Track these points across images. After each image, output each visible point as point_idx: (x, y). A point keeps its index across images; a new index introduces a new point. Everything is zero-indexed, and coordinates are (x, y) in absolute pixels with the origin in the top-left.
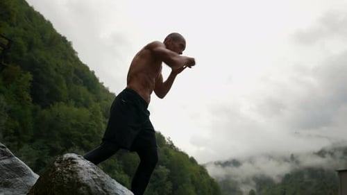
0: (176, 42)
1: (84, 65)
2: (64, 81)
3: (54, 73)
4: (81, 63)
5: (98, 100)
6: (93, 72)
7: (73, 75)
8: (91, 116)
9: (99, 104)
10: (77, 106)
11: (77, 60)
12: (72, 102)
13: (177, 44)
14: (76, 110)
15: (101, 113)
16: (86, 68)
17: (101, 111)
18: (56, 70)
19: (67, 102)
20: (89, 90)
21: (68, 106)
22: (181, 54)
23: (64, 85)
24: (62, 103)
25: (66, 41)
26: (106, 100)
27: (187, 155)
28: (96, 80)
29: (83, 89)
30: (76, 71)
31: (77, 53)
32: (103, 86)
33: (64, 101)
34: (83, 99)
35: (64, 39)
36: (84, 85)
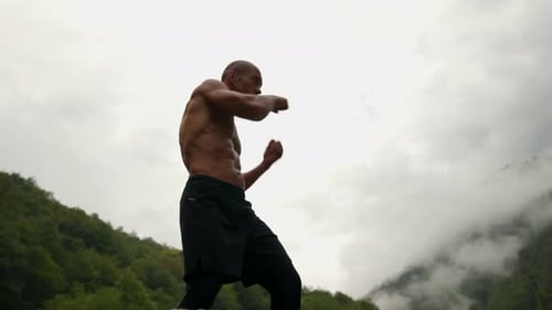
0: (243, 76)
1: (72, 210)
2: (48, 256)
3: (23, 248)
4: (65, 208)
5: (125, 263)
6: (95, 217)
7: (59, 236)
8: (125, 299)
9: (129, 269)
10: (88, 289)
11: (57, 206)
12: (79, 287)
13: (246, 78)
14: (90, 298)
15: (140, 283)
16: (79, 213)
17: (139, 279)
18: (24, 241)
19: (67, 291)
20: (100, 250)
21: (74, 297)
22: (260, 92)
23: (52, 263)
24: (58, 296)
25: (22, 179)
26: (140, 256)
27: (327, 294)
28: (106, 227)
29: (90, 255)
30: (62, 228)
31: (49, 194)
32: (125, 234)
33: (62, 293)
34: (96, 273)
35: (16, 178)
36: (88, 246)
